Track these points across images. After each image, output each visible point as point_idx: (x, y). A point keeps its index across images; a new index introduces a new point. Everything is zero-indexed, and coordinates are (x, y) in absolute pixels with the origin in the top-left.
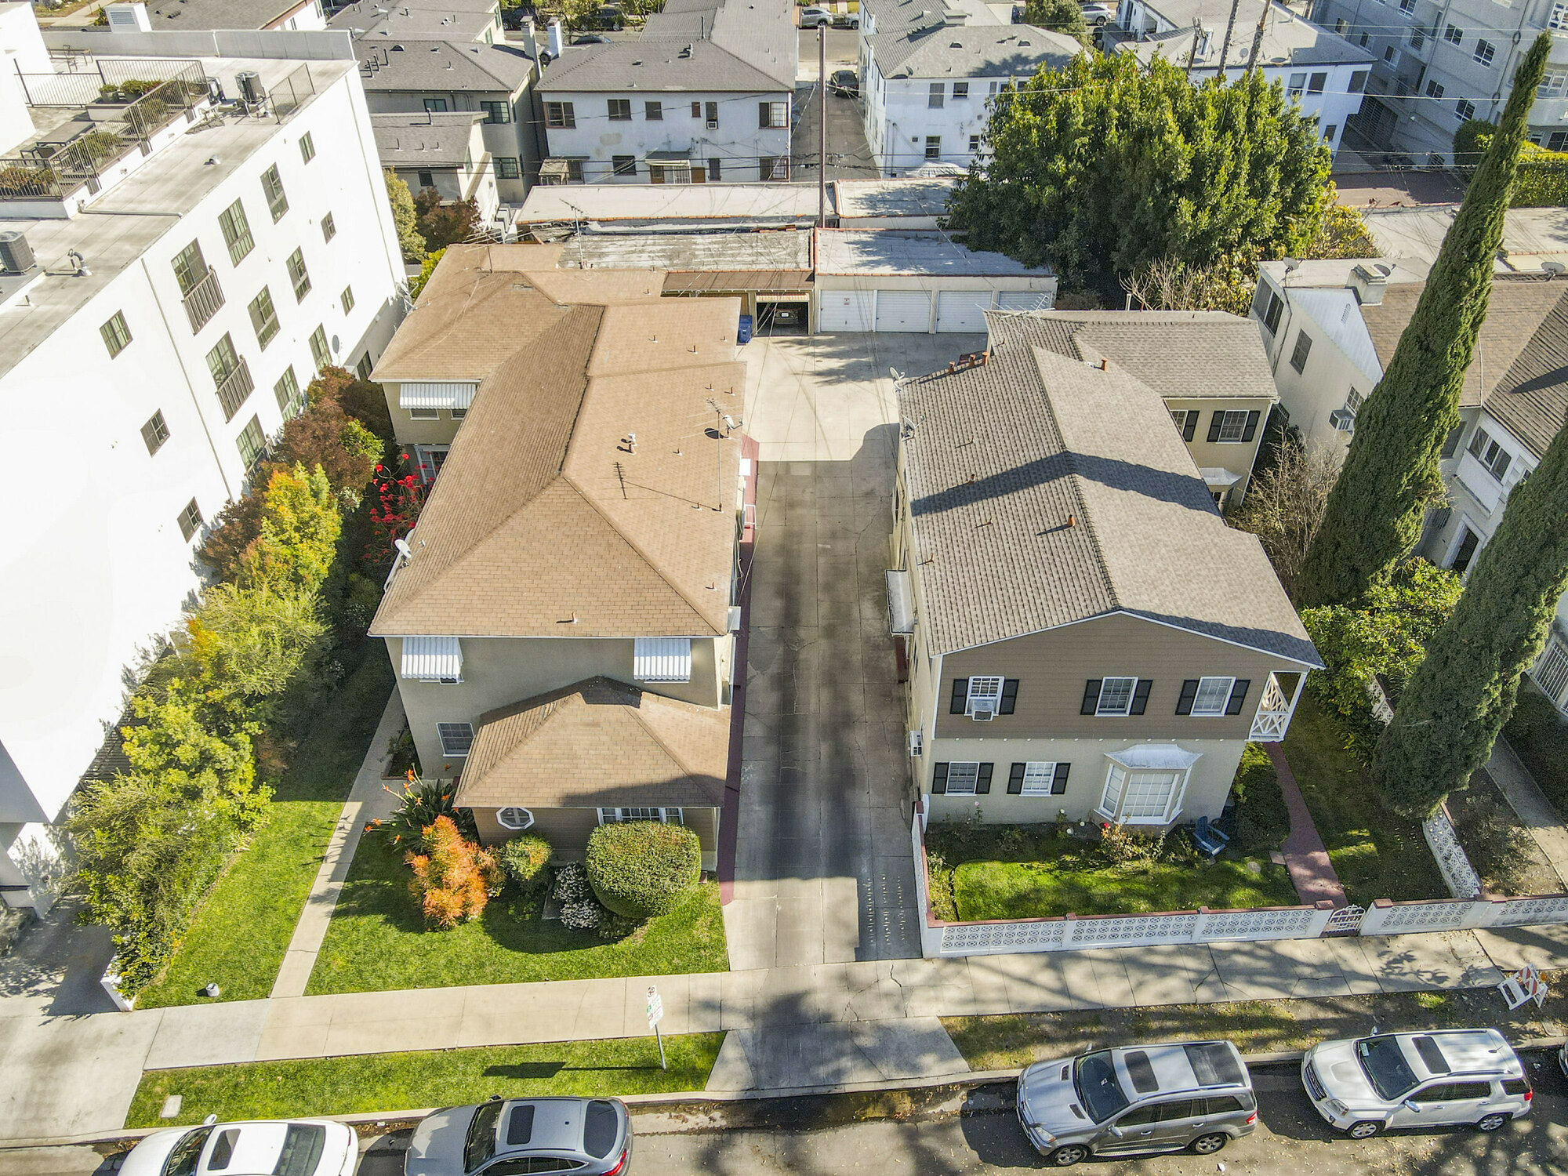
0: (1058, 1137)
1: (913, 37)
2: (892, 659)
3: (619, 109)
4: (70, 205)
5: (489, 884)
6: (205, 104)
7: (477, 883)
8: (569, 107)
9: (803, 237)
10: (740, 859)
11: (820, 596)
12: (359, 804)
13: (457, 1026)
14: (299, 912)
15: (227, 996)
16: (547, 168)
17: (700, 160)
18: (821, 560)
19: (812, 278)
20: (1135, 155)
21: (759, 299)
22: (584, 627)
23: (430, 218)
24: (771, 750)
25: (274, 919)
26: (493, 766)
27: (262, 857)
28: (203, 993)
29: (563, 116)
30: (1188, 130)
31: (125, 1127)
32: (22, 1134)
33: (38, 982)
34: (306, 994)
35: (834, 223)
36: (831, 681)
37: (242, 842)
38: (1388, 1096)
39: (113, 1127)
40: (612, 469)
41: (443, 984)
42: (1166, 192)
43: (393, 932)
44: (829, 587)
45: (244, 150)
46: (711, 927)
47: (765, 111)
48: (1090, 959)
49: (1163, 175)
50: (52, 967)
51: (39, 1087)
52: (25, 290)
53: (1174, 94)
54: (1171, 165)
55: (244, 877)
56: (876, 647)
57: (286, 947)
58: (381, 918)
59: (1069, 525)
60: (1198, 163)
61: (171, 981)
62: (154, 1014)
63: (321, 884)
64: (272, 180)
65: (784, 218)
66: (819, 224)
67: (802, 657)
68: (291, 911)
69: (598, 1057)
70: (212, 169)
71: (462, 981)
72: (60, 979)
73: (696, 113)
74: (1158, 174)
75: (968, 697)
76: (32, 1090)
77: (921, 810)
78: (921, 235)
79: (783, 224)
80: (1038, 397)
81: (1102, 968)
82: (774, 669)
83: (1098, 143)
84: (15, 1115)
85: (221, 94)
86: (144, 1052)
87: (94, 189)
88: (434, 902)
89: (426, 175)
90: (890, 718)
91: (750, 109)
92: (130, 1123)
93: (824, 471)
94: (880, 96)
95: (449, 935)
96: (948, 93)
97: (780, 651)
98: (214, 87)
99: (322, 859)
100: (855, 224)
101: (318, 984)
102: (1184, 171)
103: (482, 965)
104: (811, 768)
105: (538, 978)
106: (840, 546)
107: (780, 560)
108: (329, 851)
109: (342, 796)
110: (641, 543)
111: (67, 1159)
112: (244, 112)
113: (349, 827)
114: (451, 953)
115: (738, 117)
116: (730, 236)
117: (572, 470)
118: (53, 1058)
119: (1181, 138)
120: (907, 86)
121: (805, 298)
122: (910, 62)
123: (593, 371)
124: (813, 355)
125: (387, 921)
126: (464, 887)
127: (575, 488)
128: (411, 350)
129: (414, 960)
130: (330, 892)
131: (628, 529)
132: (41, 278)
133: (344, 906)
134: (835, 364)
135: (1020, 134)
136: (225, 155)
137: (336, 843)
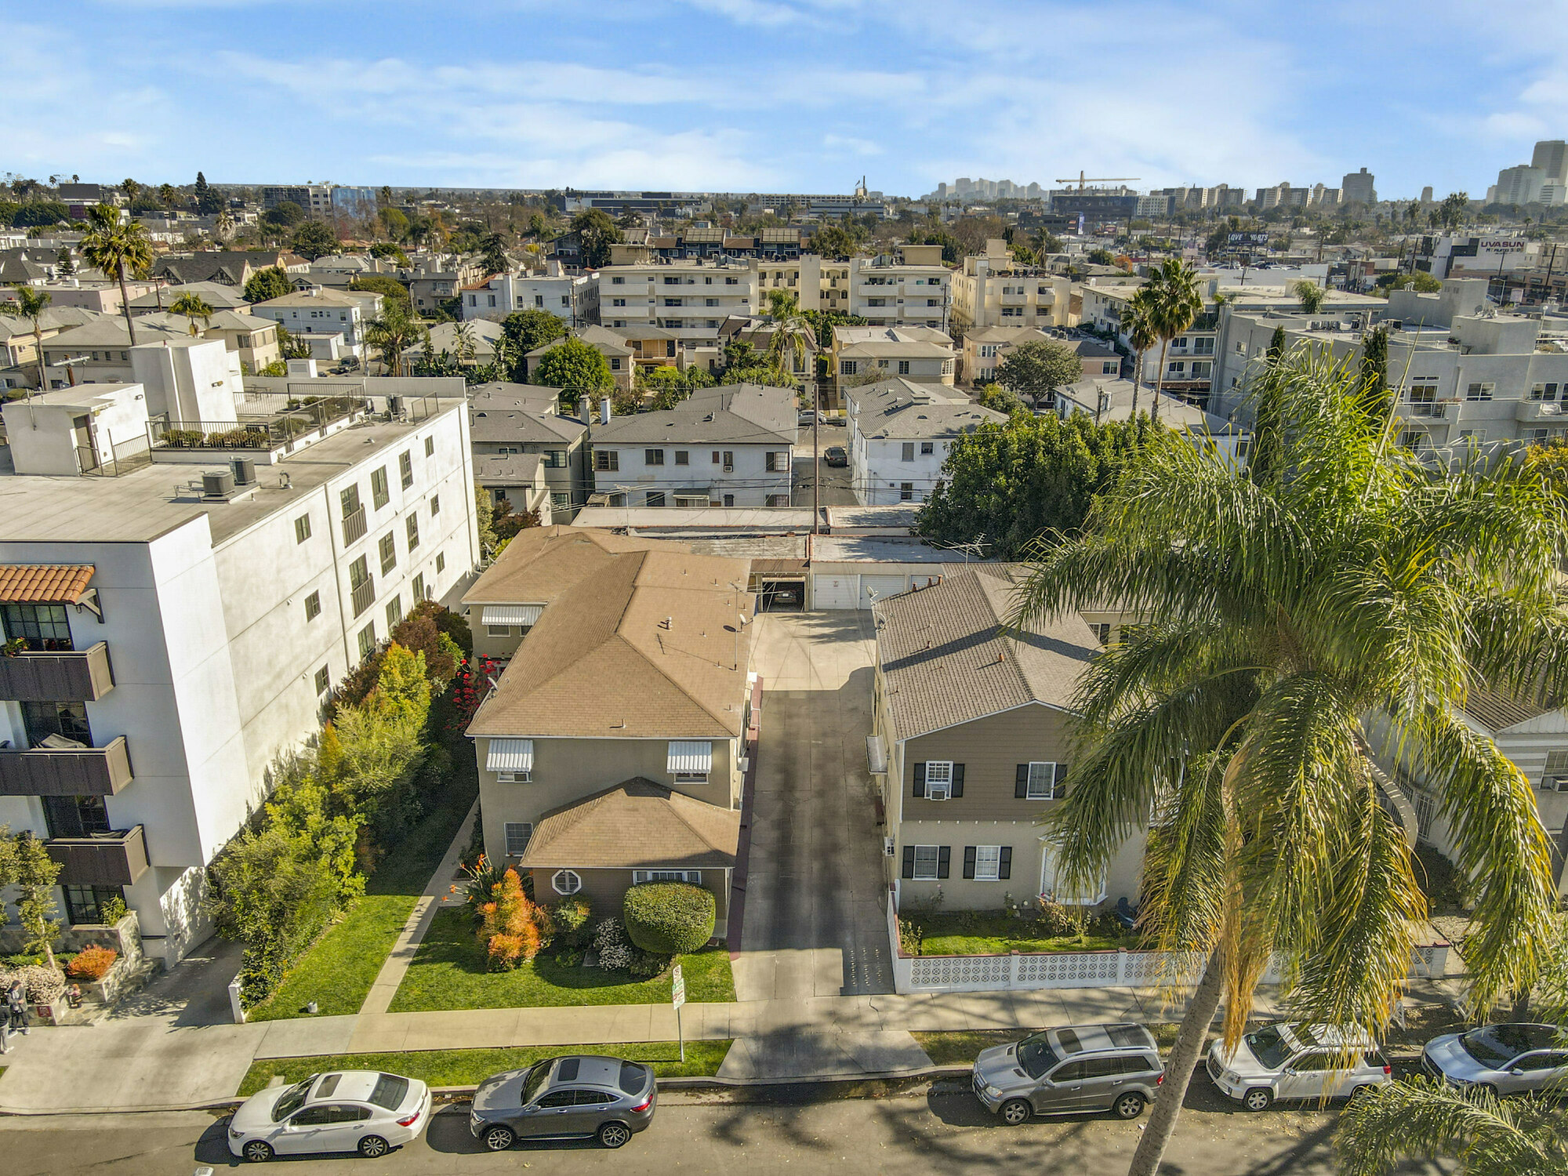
0: (1004, 1091)
1: (888, 413)
2: (872, 810)
3: (655, 457)
4: (274, 456)
5: (541, 936)
6: (362, 413)
7: (532, 931)
8: (615, 455)
9: (801, 541)
10: (746, 932)
11: (813, 772)
12: (432, 898)
13: (513, 1032)
14: (383, 961)
15: (324, 1012)
16: (592, 499)
17: (716, 495)
18: (814, 751)
19: (807, 564)
20: (1055, 469)
21: (764, 579)
22: (631, 730)
23: (500, 522)
24: (773, 866)
25: (361, 965)
26: (552, 838)
27: (354, 927)
28: (305, 1011)
29: (608, 462)
30: (1094, 448)
31: (237, 1095)
32: (147, 1103)
33: (165, 1008)
34: (388, 1011)
35: (826, 531)
36: (821, 823)
37: (339, 916)
38: (1271, 1064)
39: (229, 1094)
40: (654, 637)
41: (501, 1006)
42: (1081, 491)
43: (460, 973)
44: (820, 767)
45: (391, 438)
46: (722, 973)
47: (771, 457)
48: (1036, 1002)
49: (1078, 479)
50: (177, 999)
51: (165, 1071)
52: (248, 494)
53: (1083, 426)
54: (1083, 471)
55: (338, 939)
56: (860, 803)
57: (372, 983)
58: (451, 964)
59: (1000, 661)
60: (1103, 470)
61: (278, 1003)
62: (264, 1025)
63: (402, 943)
64: (405, 459)
65: (785, 528)
66: (813, 532)
67: (798, 809)
68: (377, 960)
69: (628, 1054)
70: (370, 447)
71: (519, 1004)
72: (184, 1006)
73: (716, 459)
74: (1072, 478)
75: (927, 782)
76: (159, 1074)
77: (893, 888)
78: (896, 540)
79: (784, 533)
80: (979, 597)
81: (1043, 1009)
82: (774, 816)
83: (1030, 463)
84: (143, 1090)
85: (372, 409)
86: (255, 1048)
87: (289, 450)
88: (498, 944)
89: (500, 493)
90: (870, 847)
91: (759, 457)
92: (240, 1093)
93: (814, 697)
94: (863, 454)
95: (506, 975)
96: (918, 450)
97: (779, 806)
98: (369, 403)
99: (402, 930)
100: (841, 532)
101: (398, 1005)
102: (1092, 474)
103: (533, 995)
104: (805, 877)
105: (579, 1004)
106: (830, 742)
107: (781, 750)
108: (407, 925)
109: (418, 892)
110: (677, 678)
111: (187, 1119)
112: (389, 420)
113: (424, 910)
114: (508, 986)
115: (750, 463)
116: (742, 540)
117: (626, 631)
118: (176, 1054)
119: (1088, 451)
120: (885, 444)
121: (803, 579)
122: (886, 427)
123: (639, 583)
124: (809, 625)
125: (455, 967)
126: (523, 935)
127: (627, 642)
128: (494, 583)
129: (478, 990)
130: (408, 950)
131: (667, 669)
132: (257, 490)
133: (420, 957)
134: (827, 630)
135: (971, 460)
136: (377, 439)
137: (413, 921)
